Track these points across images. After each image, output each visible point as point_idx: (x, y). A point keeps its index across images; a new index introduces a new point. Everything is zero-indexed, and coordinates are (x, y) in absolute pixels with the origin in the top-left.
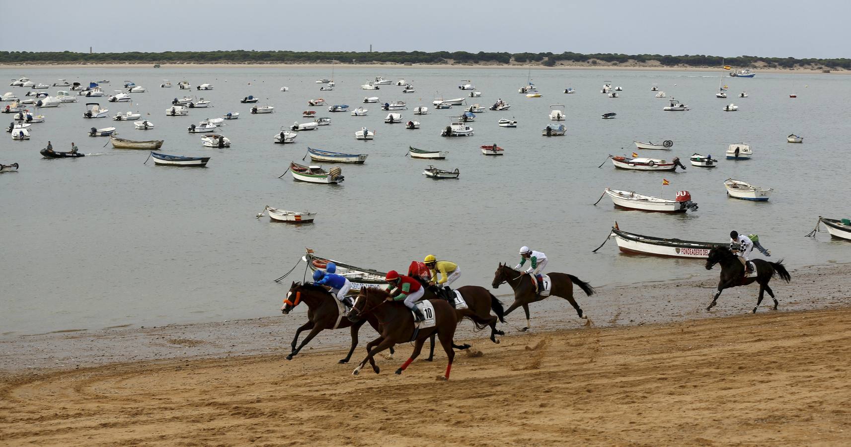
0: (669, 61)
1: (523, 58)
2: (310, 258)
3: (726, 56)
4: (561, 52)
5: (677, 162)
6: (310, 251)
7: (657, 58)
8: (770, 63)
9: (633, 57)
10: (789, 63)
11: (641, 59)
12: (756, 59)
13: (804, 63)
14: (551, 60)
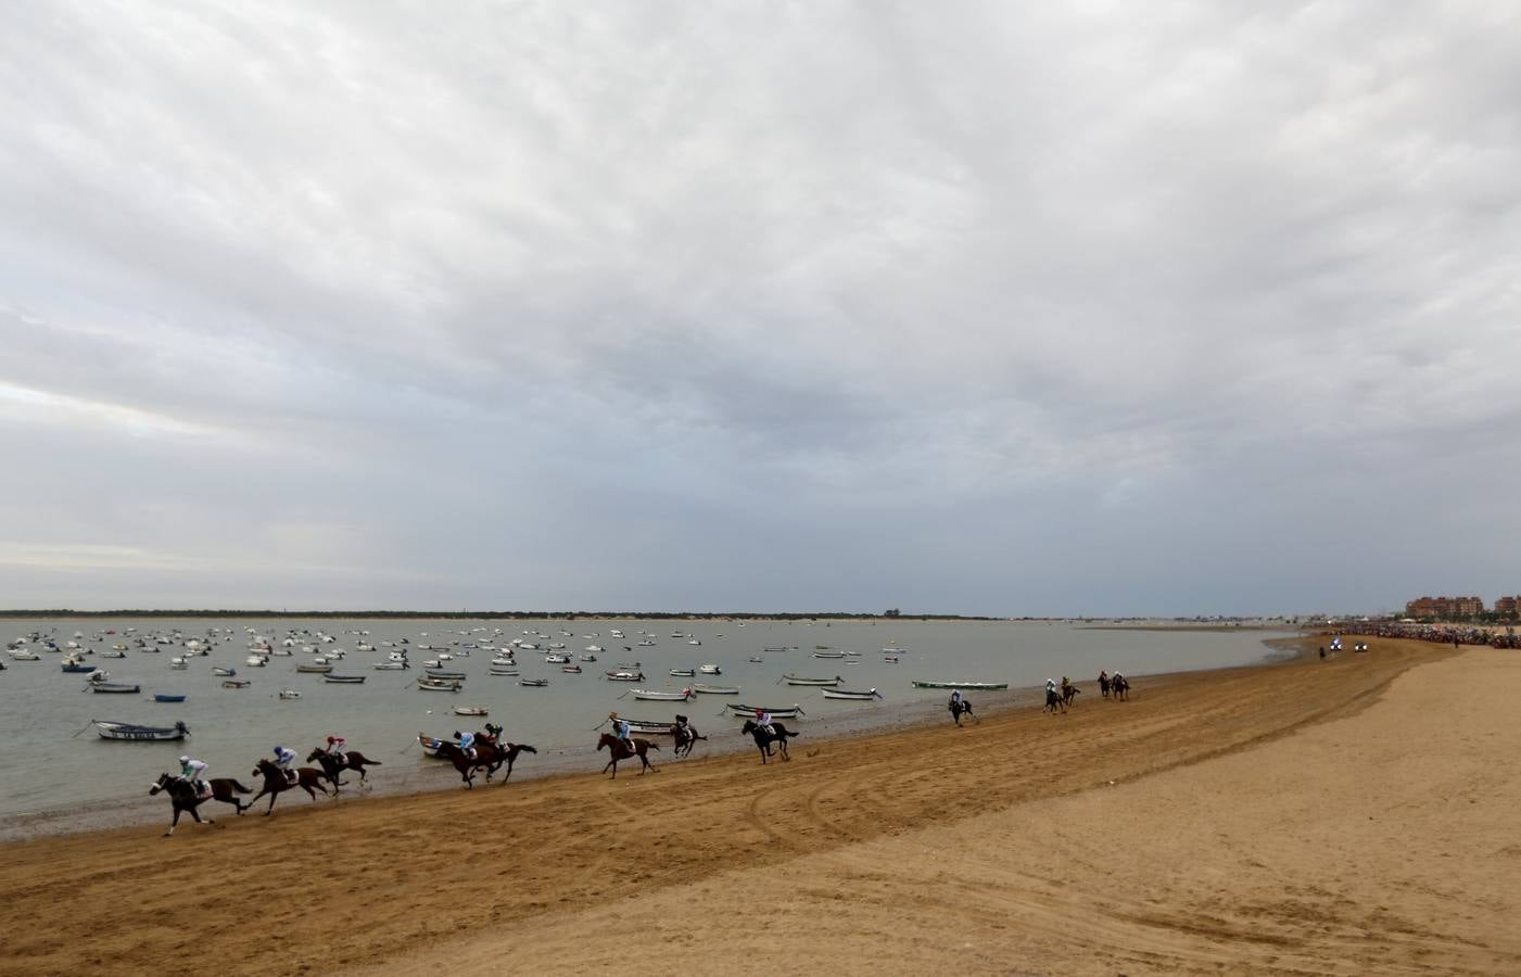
0: (640, 616)
1: (555, 615)
2: (421, 738)
3: (673, 613)
4: (577, 612)
5: (641, 675)
6: (422, 734)
7: (633, 614)
8: (698, 616)
9: (619, 614)
10: (709, 616)
11: (624, 615)
12: (690, 614)
13: (717, 616)
14: (572, 616)
